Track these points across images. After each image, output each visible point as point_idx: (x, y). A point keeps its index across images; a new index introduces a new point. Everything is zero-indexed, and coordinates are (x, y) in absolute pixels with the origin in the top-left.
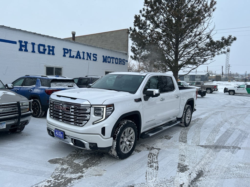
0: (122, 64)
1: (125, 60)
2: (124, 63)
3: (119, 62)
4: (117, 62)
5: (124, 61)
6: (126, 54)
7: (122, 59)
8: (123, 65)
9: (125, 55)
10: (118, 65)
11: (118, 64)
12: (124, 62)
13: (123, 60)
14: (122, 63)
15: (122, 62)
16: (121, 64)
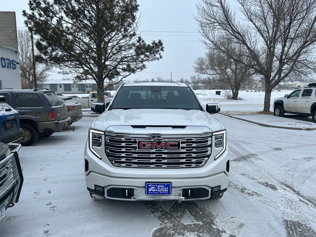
0: (12, 68)
1: (16, 61)
2: (14, 67)
3: (7, 65)
4: (3, 64)
5: (14, 63)
6: (17, 53)
7: (11, 60)
8: (14, 70)
9: (14, 53)
10: (6, 69)
11: (6, 67)
12: (15, 65)
13: (13, 61)
14: (12, 66)
15: (11, 64)
16: (10, 68)
